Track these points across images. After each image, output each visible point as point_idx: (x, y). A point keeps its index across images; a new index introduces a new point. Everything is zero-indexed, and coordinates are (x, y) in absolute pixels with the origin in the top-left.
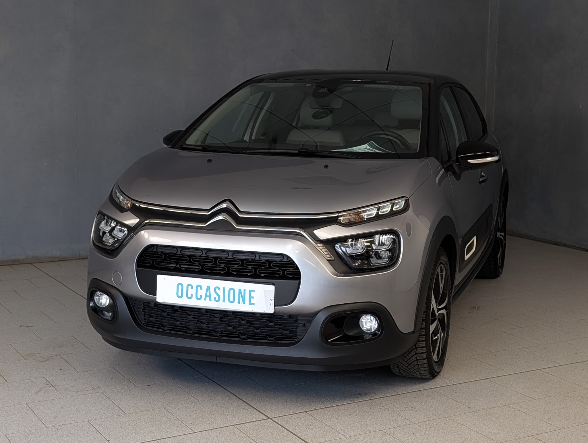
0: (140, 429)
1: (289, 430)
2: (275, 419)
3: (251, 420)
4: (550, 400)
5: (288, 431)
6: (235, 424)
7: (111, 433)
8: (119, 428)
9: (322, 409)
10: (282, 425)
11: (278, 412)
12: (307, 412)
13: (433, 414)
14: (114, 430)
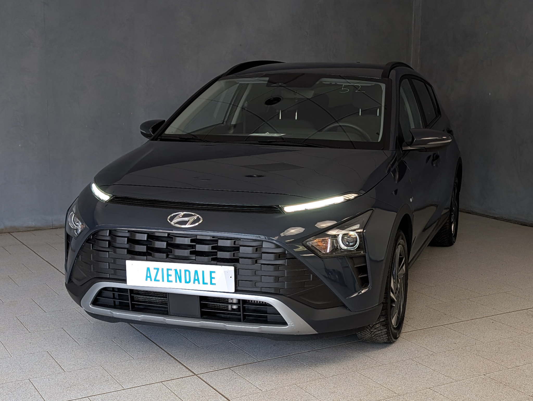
0: (74, 387)
2: (200, 375)
3: (178, 377)
5: (210, 387)
6: (163, 381)
9: (244, 365)
10: (205, 381)
11: (204, 369)
12: (231, 369)
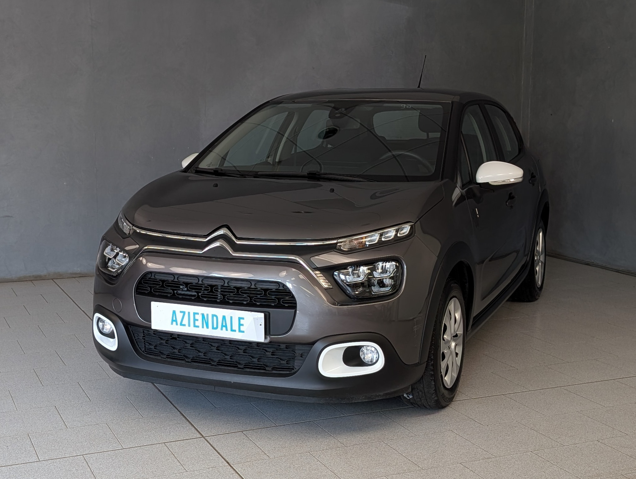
1: (216, 449)
3: (183, 438)
5: (214, 450)
9: (259, 429)
10: (211, 444)
11: (214, 430)
12: (242, 432)
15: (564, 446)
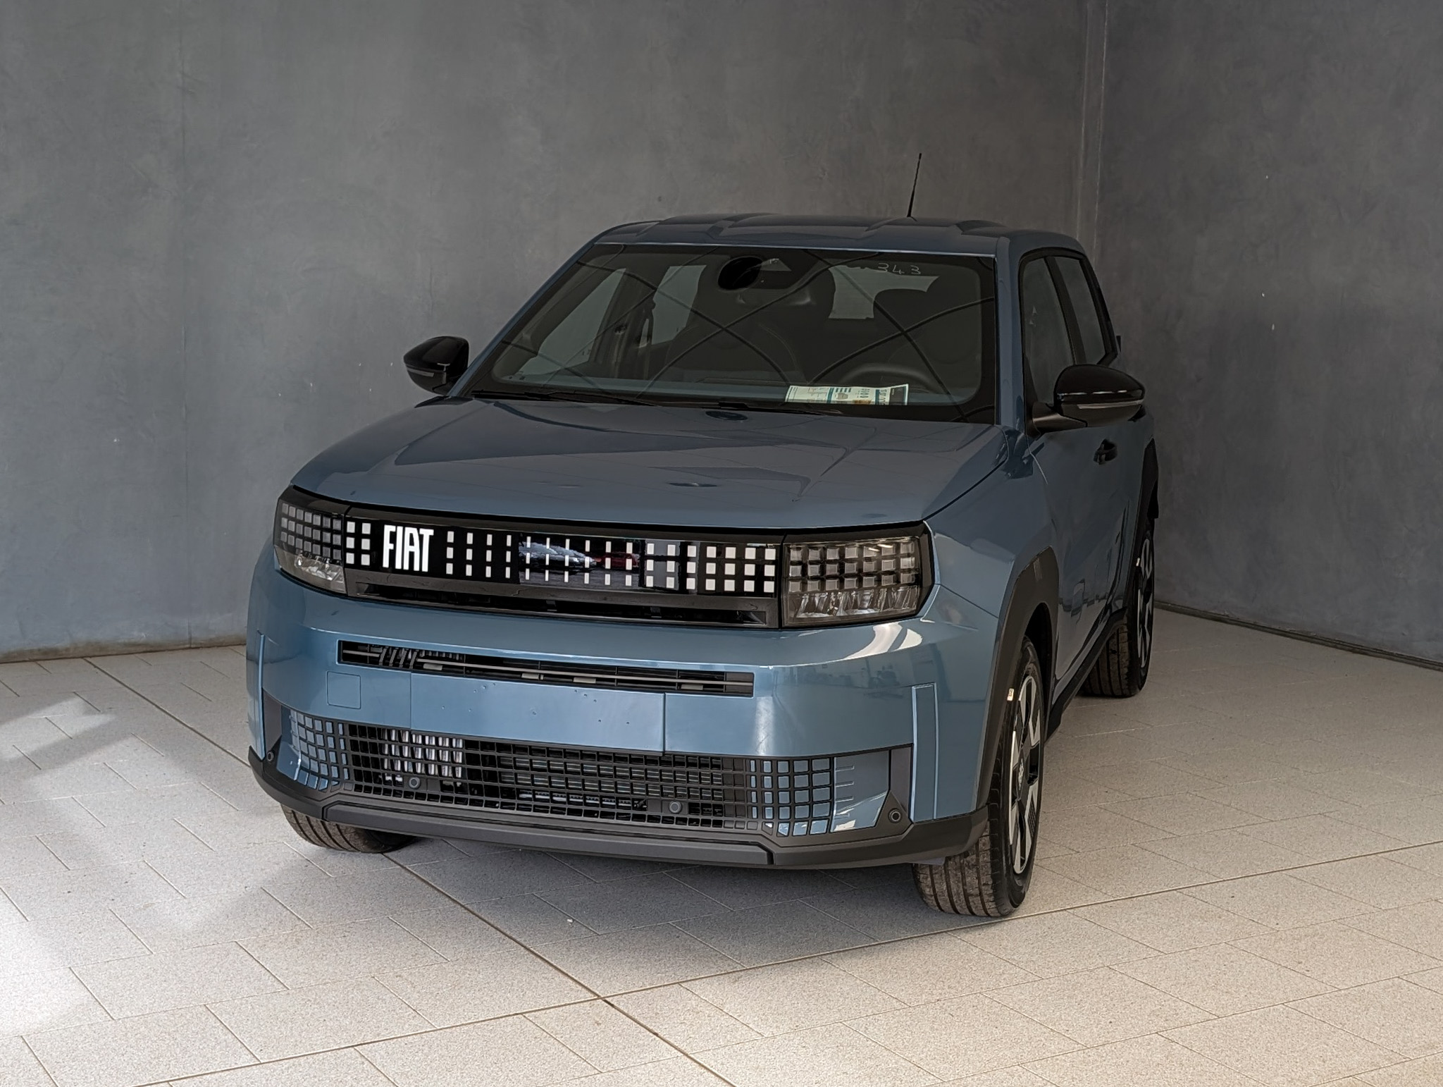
0: (317, 1023)
2: (611, 998)
3: (560, 1002)
4: (1199, 955)
6: (525, 1011)
7: (255, 1030)
8: (272, 1021)
9: (713, 978)
11: (618, 984)
12: (682, 984)
13: (949, 987)
14: (262, 1024)
15: (1340, 990)
